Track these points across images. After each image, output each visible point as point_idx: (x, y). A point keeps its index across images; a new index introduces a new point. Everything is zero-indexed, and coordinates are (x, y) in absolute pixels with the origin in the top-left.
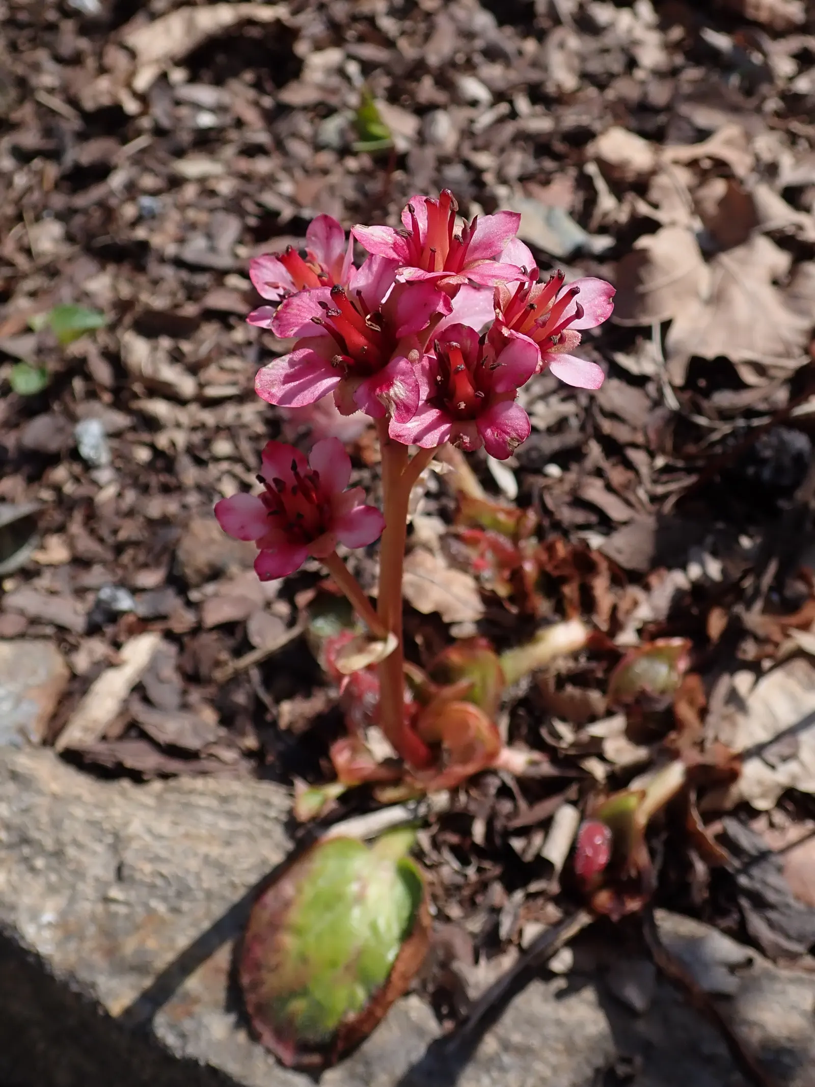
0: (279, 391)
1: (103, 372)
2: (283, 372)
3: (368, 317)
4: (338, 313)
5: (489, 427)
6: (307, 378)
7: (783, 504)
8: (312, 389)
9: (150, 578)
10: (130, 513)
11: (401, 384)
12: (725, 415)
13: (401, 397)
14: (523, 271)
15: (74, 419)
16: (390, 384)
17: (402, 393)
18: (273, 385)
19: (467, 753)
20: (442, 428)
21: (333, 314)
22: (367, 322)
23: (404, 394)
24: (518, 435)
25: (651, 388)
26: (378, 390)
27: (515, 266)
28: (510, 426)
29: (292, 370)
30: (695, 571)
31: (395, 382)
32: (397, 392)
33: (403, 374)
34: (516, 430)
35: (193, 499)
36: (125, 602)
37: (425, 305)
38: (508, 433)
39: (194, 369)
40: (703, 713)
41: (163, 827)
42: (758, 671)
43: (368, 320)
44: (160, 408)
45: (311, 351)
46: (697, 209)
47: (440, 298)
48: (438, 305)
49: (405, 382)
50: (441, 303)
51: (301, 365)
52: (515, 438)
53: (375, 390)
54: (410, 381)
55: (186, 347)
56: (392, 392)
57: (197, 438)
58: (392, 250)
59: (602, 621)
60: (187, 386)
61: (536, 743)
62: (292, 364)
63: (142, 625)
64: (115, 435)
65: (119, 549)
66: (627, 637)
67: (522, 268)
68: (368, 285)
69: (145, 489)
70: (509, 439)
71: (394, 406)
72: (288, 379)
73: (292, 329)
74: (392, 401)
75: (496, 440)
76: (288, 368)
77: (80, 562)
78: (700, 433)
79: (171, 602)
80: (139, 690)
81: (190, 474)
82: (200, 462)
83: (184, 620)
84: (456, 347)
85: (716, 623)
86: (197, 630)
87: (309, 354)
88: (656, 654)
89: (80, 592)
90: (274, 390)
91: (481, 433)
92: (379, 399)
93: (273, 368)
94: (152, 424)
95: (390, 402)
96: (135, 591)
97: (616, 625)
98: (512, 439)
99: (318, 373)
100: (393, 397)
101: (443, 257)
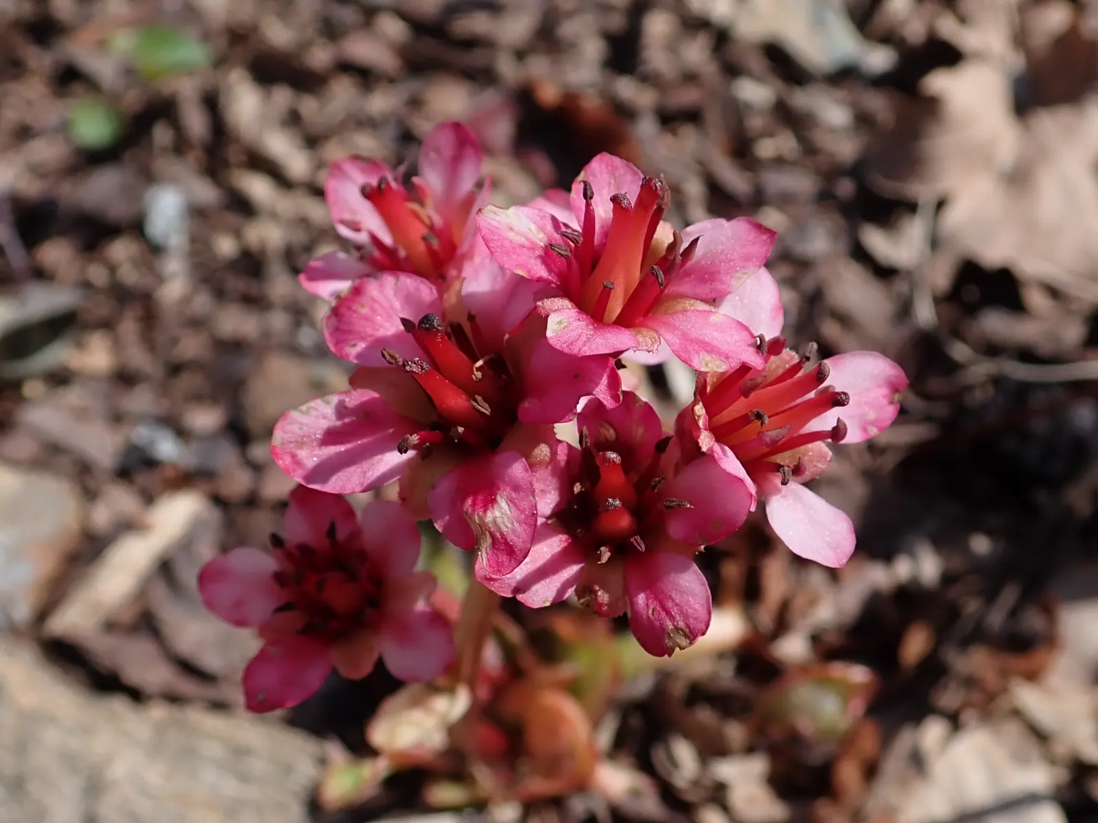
0: (311, 457)
1: (196, 122)
2: (324, 424)
3: (480, 363)
4: (422, 369)
5: (644, 591)
6: (359, 442)
7: (1042, 497)
8: (365, 465)
9: (205, 419)
10: (196, 323)
11: (508, 505)
12: (992, 349)
13: (504, 530)
14: (759, 343)
15: (149, 177)
16: (490, 502)
17: (507, 524)
18: (300, 444)
19: (553, 765)
20: (566, 575)
21: (414, 370)
22: (475, 372)
23: (509, 525)
24: (688, 627)
25: (901, 286)
26: (469, 501)
27: (746, 329)
28: (677, 605)
29: (339, 423)
30: (903, 569)
31: (498, 498)
32: (499, 520)
33: (516, 488)
34: (686, 616)
35: (279, 321)
36: (167, 448)
37: (576, 376)
38: (672, 618)
39: (312, 141)
40: (871, 771)
41: (154, 775)
42: (955, 722)
43: (478, 369)
44: (258, 188)
45: (376, 395)
46: (1020, 39)
47: (604, 369)
48: (597, 385)
49: (515, 504)
50: (604, 380)
51: (354, 418)
52: (682, 630)
53: (463, 500)
54: (524, 504)
55: (309, 106)
56: (489, 517)
57: (299, 237)
58: (539, 262)
59: (766, 616)
60: (297, 162)
61: (645, 765)
62: (341, 411)
63: (183, 480)
64: (197, 213)
65: (175, 369)
66: (793, 647)
67: (758, 339)
68: (493, 292)
69: (220, 294)
70: (671, 627)
71: (489, 540)
72: (331, 437)
73: (353, 343)
74: (487, 533)
75: (649, 618)
76: (333, 417)
77: (125, 378)
78: (951, 367)
79: (226, 457)
80: (165, 568)
81: (280, 285)
82: (295, 271)
83: (238, 482)
84: (614, 462)
85: (915, 645)
86: (252, 501)
87: (373, 400)
88: (825, 682)
89: (117, 418)
90: (302, 454)
91: (628, 594)
92: (468, 519)
93: (307, 413)
94: (243, 207)
95: (483, 534)
96: (182, 433)
97: (782, 625)
98: (677, 629)
99: (379, 436)
100: (490, 525)
101: (626, 291)
